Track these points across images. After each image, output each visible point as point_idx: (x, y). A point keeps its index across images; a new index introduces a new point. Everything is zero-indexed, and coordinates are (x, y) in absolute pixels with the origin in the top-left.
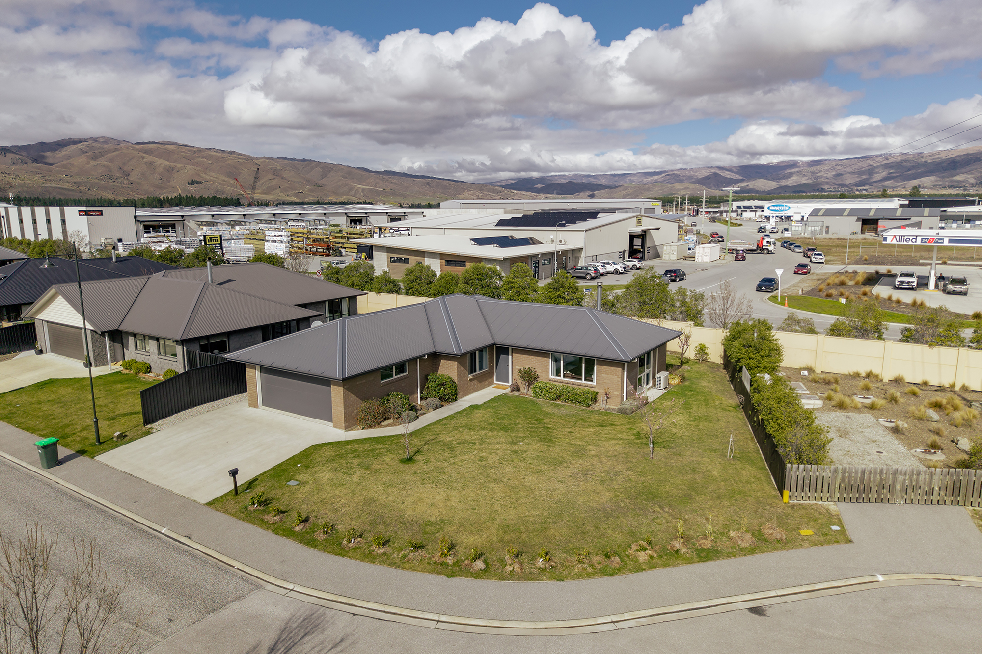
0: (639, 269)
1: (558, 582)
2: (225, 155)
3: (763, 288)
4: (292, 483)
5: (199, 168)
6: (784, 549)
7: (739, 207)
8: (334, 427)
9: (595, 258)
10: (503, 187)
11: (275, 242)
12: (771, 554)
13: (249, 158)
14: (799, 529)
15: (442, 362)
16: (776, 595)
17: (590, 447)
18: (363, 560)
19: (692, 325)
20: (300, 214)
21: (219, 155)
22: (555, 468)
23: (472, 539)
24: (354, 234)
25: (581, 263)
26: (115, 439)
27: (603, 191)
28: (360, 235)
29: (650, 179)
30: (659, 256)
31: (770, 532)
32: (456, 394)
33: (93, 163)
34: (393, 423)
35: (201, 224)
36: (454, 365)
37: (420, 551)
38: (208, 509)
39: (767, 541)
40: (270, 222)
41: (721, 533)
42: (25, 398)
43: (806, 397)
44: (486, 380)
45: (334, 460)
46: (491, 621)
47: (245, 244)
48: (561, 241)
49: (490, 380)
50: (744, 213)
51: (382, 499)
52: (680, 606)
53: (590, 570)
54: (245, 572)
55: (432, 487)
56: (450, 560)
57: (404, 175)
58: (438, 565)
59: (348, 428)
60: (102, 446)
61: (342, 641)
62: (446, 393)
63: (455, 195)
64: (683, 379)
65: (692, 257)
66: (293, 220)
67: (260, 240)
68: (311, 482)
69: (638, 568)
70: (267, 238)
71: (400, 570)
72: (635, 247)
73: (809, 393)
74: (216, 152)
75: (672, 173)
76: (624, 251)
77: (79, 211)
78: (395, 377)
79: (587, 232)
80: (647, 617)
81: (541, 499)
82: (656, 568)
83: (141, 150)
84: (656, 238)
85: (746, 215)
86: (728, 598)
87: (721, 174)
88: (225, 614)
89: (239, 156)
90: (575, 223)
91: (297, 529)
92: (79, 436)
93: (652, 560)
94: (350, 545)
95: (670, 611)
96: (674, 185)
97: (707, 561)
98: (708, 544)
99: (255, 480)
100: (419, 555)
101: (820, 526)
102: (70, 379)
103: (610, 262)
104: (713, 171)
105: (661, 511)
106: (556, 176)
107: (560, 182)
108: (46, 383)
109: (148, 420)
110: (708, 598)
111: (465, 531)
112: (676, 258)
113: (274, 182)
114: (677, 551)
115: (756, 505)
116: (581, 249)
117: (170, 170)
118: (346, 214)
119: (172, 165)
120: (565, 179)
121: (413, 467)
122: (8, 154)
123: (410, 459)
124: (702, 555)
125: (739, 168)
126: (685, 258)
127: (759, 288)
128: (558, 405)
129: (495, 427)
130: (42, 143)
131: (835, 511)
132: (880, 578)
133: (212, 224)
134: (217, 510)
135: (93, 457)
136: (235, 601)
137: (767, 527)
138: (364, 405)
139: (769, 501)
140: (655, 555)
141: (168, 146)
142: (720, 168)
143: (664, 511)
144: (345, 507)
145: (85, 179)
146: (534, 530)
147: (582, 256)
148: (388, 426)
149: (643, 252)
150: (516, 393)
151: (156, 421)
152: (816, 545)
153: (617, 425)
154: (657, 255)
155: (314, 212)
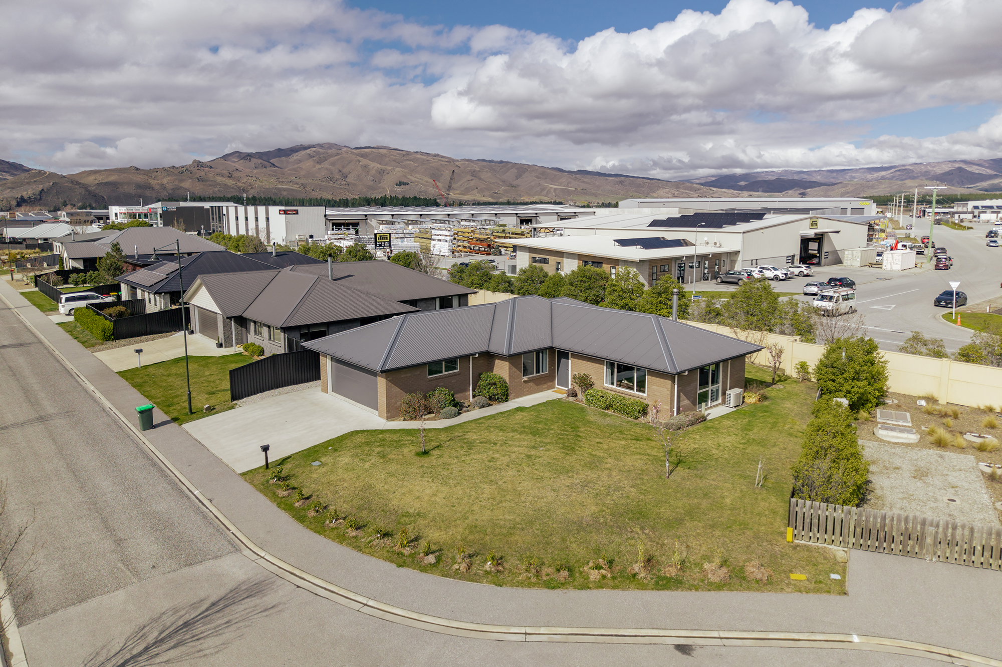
0: (807, 275)
1: (496, 587)
2: (429, 158)
3: (943, 303)
4: (317, 463)
5: (406, 171)
6: (758, 591)
7: (976, 207)
8: (379, 416)
9: (754, 262)
10: (702, 184)
11: (440, 240)
12: (740, 593)
13: (451, 161)
14: (791, 572)
15: (497, 361)
16: (718, 636)
17: (609, 460)
18: (333, 540)
19: (798, 340)
20: (473, 214)
21: (425, 157)
22: (558, 476)
23: (438, 534)
24: (516, 234)
25: (738, 267)
26: (204, 411)
27: (817, 189)
28: (522, 235)
29: (876, 175)
30: (841, 262)
31: (752, 571)
32: (507, 395)
33: (318, 166)
34: (434, 417)
35: (382, 222)
36: (506, 365)
37: (386, 539)
38: (240, 479)
39: (744, 580)
40: (444, 222)
41: (695, 564)
42: (162, 370)
43: (900, 429)
44: (545, 383)
45: (360, 446)
46: (410, 613)
47: (415, 242)
48: (715, 244)
49: (550, 384)
50: (982, 215)
51: (378, 487)
52: (603, 630)
53: (534, 580)
54: (236, 536)
55: (428, 482)
56: (407, 551)
57: (598, 174)
58: (395, 554)
59: (389, 418)
60: (194, 415)
61: (273, 607)
62: (495, 392)
63: (649, 194)
64: (764, 398)
65: (879, 264)
66: (466, 220)
67: (428, 238)
68: (330, 464)
69: (585, 587)
70: (433, 237)
71: (360, 554)
72: (810, 251)
73: (911, 425)
74: (422, 155)
75: (904, 168)
76: (793, 256)
77: (280, 210)
78: (444, 373)
79: (745, 234)
80: (564, 634)
81: (524, 505)
82: (603, 588)
83: (358, 155)
84: (836, 242)
85: (983, 217)
86: (660, 631)
87: (967, 169)
88: (198, 569)
89: (442, 159)
90: (735, 224)
91: (297, 504)
92: (181, 406)
93: (604, 580)
94: (331, 525)
95: (590, 633)
96: (906, 181)
97: (663, 589)
98: (672, 572)
99: (289, 457)
100: (383, 542)
101: (818, 571)
102: (201, 357)
103: (770, 267)
104: (957, 165)
105: (640, 532)
106: (763, 172)
107: (767, 179)
108: (182, 359)
109: (235, 397)
110: (639, 627)
111: (435, 526)
112: (859, 265)
113: (472, 183)
114: (634, 575)
115: (752, 539)
116: (737, 253)
117: (381, 172)
118: (517, 214)
119: (383, 167)
120: (772, 175)
121: (425, 461)
122: (252, 159)
123: (426, 453)
124: (661, 583)
125: (991, 162)
126: (871, 265)
127: (937, 303)
128: (607, 415)
129: (527, 430)
130: (279, 149)
131: (841, 558)
132: (856, 639)
133: (392, 223)
134: (246, 480)
135: (181, 425)
136: (212, 559)
137: (751, 564)
138: (407, 397)
139: (770, 537)
140: (609, 575)
141: (380, 150)
142: (965, 162)
143: (643, 533)
144: (344, 490)
145: (310, 181)
146: (499, 534)
147: (739, 259)
148: (428, 419)
149: (820, 258)
150: (571, 399)
151: (242, 398)
152: (800, 591)
153: (654, 441)
154: (838, 261)
155: (486, 212)
